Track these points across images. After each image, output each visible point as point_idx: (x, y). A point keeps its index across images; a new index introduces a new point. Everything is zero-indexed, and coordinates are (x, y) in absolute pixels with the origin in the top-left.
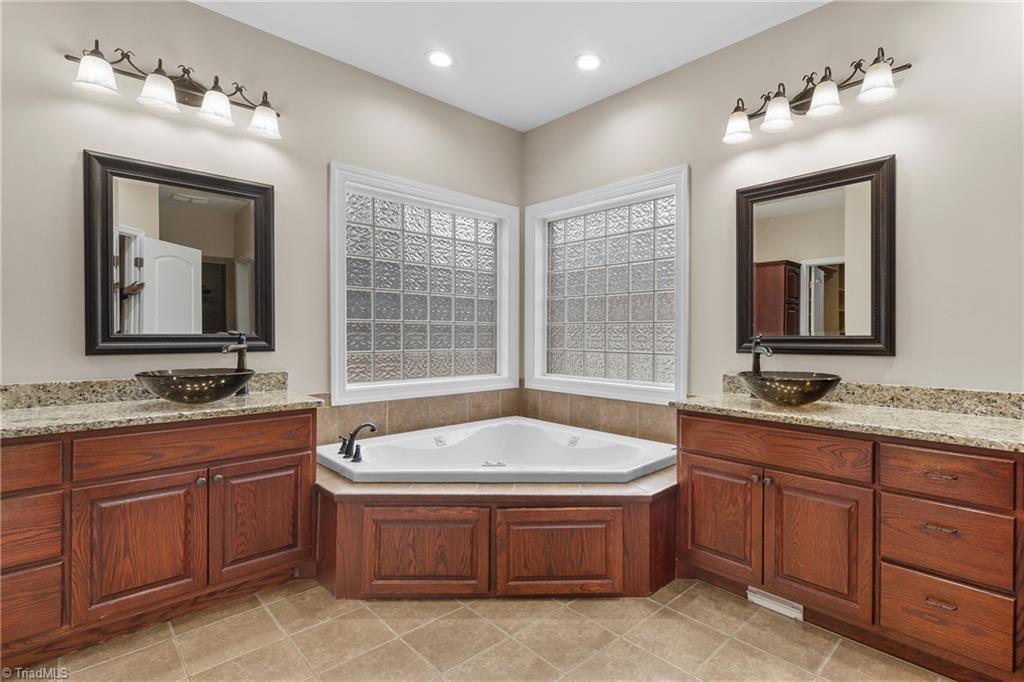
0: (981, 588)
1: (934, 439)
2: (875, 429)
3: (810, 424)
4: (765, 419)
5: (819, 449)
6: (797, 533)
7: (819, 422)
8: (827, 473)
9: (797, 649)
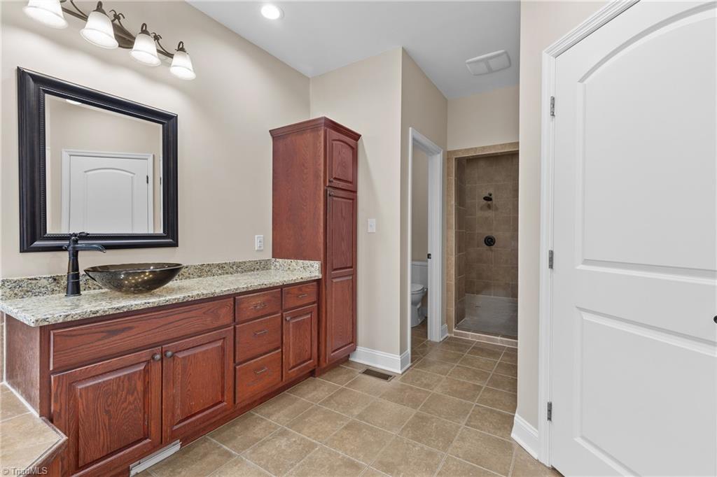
0: (270, 352)
1: (259, 287)
2: (236, 290)
3: (201, 297)
4: (168, 303)
5: (204, 313)
6: (190, 382)
7: (207, 294)
8: (211, 327)
9: (210, 458)
